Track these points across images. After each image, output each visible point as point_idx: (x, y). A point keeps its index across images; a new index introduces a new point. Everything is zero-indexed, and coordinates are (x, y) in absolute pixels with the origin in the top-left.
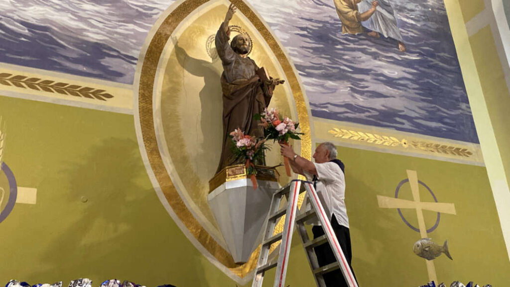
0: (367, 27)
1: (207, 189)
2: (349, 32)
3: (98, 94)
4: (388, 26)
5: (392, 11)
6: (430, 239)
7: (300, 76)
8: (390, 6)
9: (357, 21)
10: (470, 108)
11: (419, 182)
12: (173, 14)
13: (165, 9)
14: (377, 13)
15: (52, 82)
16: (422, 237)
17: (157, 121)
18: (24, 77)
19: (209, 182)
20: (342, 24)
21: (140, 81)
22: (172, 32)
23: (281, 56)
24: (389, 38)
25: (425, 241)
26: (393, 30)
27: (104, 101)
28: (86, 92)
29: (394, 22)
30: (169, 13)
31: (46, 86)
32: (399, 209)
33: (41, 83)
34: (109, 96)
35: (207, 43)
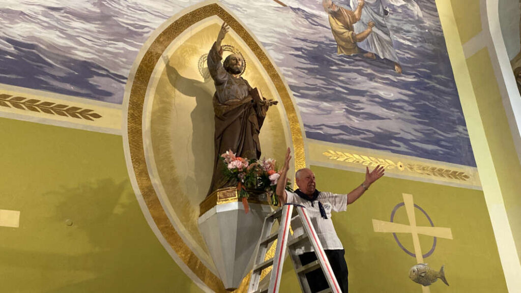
0: (362, 48)
1: (198, 212)
2: (345, 53)
3: (86, 114)
4: (384, 47)
5: (389, 32)
6: (426, 264)
7: (295, 97)
8: (386, 27)
9: (353, 42)
10: (467, 130)
11: (415, 206)
12: (165, 33)
13: (156, 27)
14: (373, 33)
15: (38, 101)
16: (418, 263)
17: (147, 142)
18: (9, 96)
19: (200, 205)
20: (338, 45)
21: (130, 100)
22: (163, 51)
23: (275, 76)
24: (385, 59)
25: (421, 266)
26: (390, 51)
27: (92, 121)
28: (73, 112)
29: (390, 43)
30: (160, 32)
31: (32, 105)
32: (394, 234)
33: (26, 102)
34: (97, 116)
35: (199, 63)
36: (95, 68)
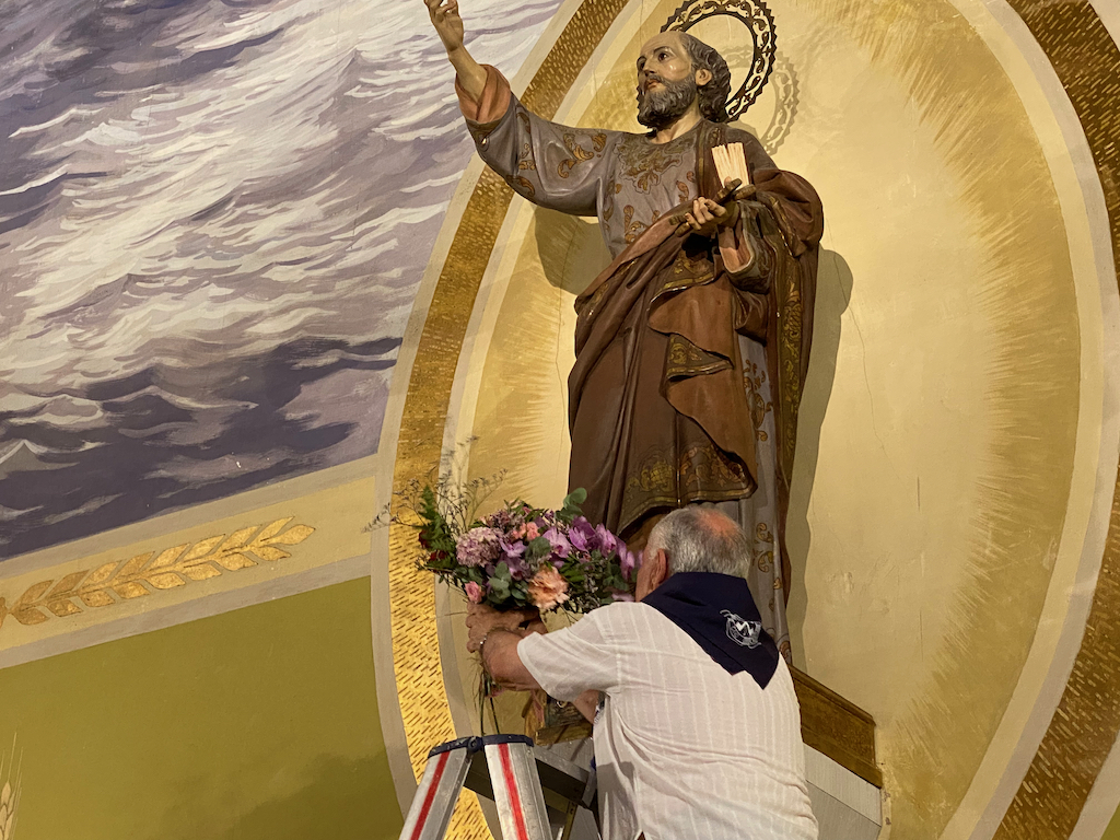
27: (286, 559)
36: (306, 355)
